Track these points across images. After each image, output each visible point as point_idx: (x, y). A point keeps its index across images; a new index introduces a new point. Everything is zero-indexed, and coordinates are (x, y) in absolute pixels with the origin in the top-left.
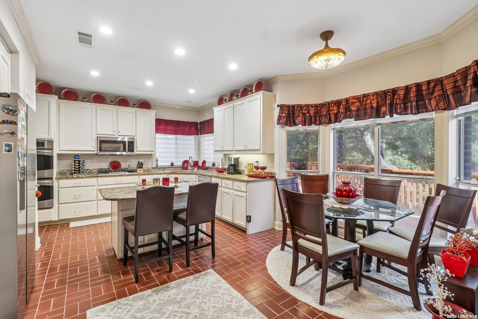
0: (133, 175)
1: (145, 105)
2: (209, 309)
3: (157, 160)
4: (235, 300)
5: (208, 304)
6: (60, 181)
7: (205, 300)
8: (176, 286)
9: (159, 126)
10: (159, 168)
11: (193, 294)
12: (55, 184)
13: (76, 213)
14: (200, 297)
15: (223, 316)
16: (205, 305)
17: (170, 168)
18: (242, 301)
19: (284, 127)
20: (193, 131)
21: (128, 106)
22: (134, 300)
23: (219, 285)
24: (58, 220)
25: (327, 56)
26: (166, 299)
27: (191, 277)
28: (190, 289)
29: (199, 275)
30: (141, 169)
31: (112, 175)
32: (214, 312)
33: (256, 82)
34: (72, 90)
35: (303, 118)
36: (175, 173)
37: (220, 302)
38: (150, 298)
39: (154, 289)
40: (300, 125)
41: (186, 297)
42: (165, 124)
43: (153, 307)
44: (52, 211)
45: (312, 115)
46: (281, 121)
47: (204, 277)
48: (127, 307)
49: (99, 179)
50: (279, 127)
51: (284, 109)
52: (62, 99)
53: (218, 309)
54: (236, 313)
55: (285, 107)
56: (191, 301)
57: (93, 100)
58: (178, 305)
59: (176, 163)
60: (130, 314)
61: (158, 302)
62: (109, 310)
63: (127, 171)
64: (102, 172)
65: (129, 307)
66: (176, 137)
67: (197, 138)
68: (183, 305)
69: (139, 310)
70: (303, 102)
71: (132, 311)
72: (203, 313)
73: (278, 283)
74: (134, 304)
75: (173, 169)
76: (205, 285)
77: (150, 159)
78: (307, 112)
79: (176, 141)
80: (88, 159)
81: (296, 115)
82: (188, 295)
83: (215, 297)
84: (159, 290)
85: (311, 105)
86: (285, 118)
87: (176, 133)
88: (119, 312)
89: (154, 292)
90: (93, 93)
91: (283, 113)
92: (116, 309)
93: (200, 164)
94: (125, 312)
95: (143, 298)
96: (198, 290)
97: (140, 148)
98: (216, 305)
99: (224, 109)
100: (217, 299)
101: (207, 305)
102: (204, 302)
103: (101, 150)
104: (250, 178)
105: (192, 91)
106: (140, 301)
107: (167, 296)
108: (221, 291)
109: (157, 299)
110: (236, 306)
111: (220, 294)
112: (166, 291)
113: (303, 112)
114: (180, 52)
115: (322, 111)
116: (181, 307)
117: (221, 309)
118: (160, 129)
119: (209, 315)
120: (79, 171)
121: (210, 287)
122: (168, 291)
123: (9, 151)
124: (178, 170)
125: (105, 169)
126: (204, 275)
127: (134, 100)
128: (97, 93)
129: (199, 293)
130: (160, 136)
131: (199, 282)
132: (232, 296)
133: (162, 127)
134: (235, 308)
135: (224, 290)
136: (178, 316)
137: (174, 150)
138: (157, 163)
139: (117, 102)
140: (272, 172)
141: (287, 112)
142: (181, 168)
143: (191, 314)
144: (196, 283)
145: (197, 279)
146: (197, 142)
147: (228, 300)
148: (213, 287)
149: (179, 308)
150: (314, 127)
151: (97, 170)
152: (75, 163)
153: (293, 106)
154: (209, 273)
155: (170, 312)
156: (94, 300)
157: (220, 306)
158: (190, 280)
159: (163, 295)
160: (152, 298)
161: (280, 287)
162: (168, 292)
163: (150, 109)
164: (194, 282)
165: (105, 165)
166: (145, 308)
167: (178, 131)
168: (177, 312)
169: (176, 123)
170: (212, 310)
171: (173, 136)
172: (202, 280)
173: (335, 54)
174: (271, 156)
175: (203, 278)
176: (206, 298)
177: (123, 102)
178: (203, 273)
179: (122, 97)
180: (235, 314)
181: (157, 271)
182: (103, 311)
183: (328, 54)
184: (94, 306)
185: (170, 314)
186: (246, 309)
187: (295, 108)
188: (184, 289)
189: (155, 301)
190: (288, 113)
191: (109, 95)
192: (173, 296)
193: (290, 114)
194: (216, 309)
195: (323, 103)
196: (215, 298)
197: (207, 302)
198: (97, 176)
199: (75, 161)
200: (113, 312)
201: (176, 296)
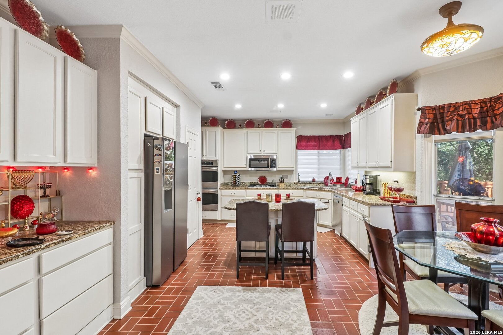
0: (273, 189)
1: (287, 124)
2: (272, 319)
3: (299, 176)
4: (300, 322)
5: (274, 315)
6: (223, 191)
7: (275, 312)
8: (261, 291)
9: (301, 142)
10: (300, 184)
11: (269, 303)
12: (219, 192)
13: (232, 217)
14: (273, 307)
15: (279, 330)
16: (271, 315)
17: (312, 183)
18: (306, 326)
19: (429, 137)
20: (337, 145)
21: (272, 127)
22: (227, 290)
23: (296, 304)
24: (221, 220)
25: (440, 40)
26: (247, 298)
27: (278, 289)
28: (270, 298)
29: (286, 290)
30: (283, 184)
31: (257, 188)
32: (274, 323)
33: (391, 84)
34: (232, 120)
35: (460, 122)
36: (311, 189)
37: (285, 318)
38: (237, 293)
39: (245, 287)
40: (454, 133)
41: (261, 302)
42: (307, 140)
43: (235, 300)
44: (217, 213)
45: (476, 115)
46: (423, 129)
47: (289, 293)
48: (220, 293)
49: (248, 191)
50: (422, 137)
51: (427, 113)
52: (226, 128)
53: (279, 323)
54: (291, 332)
55: (427, 109)
56: (263, 307)
57: (246, 126)
58: (252, 306)
59: (319, 179)
60: (218, 298)
61: (241, 297)
62: (209, 290)
63: (269, 186)
64: (253, 184)
65: (221, 294)
66: (319, 152)
67: (342, 152)
68: (255, 307)
69: (225, 298)
70: (459, 99)
71: (221, 297)
72: (265, 320)
73: (360, 327)
74: (226, 293)
75: (314, 184)
76: (285, 299)
77: (292, 174)
78: (466, 113)
79: (319, 156)
80: (243, 174)
81: (447, 118)
82: (264, 302)
83: (285, 312)
84: (247, 290)
85: (475, 102)
86: (428, 125)
87: (319, 148)
88: (213, 294)
89: (243, 289)
90: (246, 120)
91: (426, 118)
92: (213, 292)
93: (343, 180)
94: (217, 295)
95: (233, 291)
96: (276, 301)
97: (281, 164)
98: (280, 319)
99: (360, 120)
100: (285, 315)
101: (272, 316)
102: (273, 312)
103: (250, 167)
104: (382, 201)
105: (324, 105)
106: (230, 292)
107: (249, 296)
108: (294, 309)
109: (241, 296)
110: (296, 328)
111: (290, 312)
112: (252, 292)
113: (460, 113)
114: (286, 76)
115: (496, 108)
116: (253, 308)
117: (281, 324)
118: (301, 146)
119: (268, 324)
120: (236, 183)
121: (287, 303)
122: (253, 292)
123: (158, 172)
124: (320, 186)
125: (255, 182)
126: (290, 291)
127: (277, 121)
128: (248, 119)
129: (275, 303)
130: (301, 152)
131: (281, 295)
132: (299, 318)
133: (304, 143)
134: (294, 328)
135: (298, 310)
136: (246, 314)
137: (316, 166)
138: (299, 178)
139: (263, 125)
140: (413, 195)
141: (432, 116)
142: (323, 184)
143: (255, 317)
144: (278, 295)
145: (282, 292)
146: (342, 157)
147: (294, 320)
148: (289, 304)
149: (251, 308)
150: (480, 134)
151: (249, 183)
152: (233, 177)
153: (442, 107)
154: (296, 291)
155: (243, 308)
156: (206, 281)
157: (283, 321)
158: (276, 291)
159: (248, 294)
160: (239, 293)
161: (359, 331)
162: (252, 294)
163: (291, 127)
164: (277, 293)
165: (255, 179)
166: (230, 298)
167: (320, 146)
168: (247, 310)
169: (318, 138)
170: (274, 321)
171: (316, 152)
172: (285, 294)
173: (453, 35)
174: (412, 174)
175: (287, 293)
176: (276, 310)
177: (268, 124)
178: (291, 289)
179: (267, 120)
180: (289, 333)
181: (258, 275)
182: (206, 290)
183: (441, 38)
184: (205, 285)
185: (242, 310)
186: (303, 334)
187: (445, 110)
188: (265, 296)
189: (239, 296)
190: (434, 118)
191: (257, 120)
192: (253, 298)
193: (437, 118)
194: (277, 322)
195: (498, 96)
196: (283, 313)
197: (275, 313)
198: (246, 189)
199: (233, 175)
200: (210, 293)
201: (255, 299)
